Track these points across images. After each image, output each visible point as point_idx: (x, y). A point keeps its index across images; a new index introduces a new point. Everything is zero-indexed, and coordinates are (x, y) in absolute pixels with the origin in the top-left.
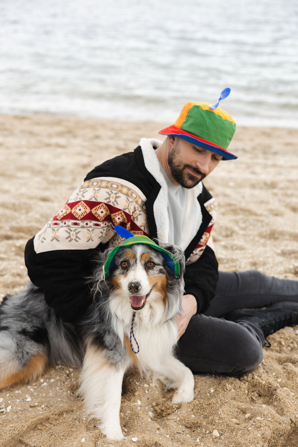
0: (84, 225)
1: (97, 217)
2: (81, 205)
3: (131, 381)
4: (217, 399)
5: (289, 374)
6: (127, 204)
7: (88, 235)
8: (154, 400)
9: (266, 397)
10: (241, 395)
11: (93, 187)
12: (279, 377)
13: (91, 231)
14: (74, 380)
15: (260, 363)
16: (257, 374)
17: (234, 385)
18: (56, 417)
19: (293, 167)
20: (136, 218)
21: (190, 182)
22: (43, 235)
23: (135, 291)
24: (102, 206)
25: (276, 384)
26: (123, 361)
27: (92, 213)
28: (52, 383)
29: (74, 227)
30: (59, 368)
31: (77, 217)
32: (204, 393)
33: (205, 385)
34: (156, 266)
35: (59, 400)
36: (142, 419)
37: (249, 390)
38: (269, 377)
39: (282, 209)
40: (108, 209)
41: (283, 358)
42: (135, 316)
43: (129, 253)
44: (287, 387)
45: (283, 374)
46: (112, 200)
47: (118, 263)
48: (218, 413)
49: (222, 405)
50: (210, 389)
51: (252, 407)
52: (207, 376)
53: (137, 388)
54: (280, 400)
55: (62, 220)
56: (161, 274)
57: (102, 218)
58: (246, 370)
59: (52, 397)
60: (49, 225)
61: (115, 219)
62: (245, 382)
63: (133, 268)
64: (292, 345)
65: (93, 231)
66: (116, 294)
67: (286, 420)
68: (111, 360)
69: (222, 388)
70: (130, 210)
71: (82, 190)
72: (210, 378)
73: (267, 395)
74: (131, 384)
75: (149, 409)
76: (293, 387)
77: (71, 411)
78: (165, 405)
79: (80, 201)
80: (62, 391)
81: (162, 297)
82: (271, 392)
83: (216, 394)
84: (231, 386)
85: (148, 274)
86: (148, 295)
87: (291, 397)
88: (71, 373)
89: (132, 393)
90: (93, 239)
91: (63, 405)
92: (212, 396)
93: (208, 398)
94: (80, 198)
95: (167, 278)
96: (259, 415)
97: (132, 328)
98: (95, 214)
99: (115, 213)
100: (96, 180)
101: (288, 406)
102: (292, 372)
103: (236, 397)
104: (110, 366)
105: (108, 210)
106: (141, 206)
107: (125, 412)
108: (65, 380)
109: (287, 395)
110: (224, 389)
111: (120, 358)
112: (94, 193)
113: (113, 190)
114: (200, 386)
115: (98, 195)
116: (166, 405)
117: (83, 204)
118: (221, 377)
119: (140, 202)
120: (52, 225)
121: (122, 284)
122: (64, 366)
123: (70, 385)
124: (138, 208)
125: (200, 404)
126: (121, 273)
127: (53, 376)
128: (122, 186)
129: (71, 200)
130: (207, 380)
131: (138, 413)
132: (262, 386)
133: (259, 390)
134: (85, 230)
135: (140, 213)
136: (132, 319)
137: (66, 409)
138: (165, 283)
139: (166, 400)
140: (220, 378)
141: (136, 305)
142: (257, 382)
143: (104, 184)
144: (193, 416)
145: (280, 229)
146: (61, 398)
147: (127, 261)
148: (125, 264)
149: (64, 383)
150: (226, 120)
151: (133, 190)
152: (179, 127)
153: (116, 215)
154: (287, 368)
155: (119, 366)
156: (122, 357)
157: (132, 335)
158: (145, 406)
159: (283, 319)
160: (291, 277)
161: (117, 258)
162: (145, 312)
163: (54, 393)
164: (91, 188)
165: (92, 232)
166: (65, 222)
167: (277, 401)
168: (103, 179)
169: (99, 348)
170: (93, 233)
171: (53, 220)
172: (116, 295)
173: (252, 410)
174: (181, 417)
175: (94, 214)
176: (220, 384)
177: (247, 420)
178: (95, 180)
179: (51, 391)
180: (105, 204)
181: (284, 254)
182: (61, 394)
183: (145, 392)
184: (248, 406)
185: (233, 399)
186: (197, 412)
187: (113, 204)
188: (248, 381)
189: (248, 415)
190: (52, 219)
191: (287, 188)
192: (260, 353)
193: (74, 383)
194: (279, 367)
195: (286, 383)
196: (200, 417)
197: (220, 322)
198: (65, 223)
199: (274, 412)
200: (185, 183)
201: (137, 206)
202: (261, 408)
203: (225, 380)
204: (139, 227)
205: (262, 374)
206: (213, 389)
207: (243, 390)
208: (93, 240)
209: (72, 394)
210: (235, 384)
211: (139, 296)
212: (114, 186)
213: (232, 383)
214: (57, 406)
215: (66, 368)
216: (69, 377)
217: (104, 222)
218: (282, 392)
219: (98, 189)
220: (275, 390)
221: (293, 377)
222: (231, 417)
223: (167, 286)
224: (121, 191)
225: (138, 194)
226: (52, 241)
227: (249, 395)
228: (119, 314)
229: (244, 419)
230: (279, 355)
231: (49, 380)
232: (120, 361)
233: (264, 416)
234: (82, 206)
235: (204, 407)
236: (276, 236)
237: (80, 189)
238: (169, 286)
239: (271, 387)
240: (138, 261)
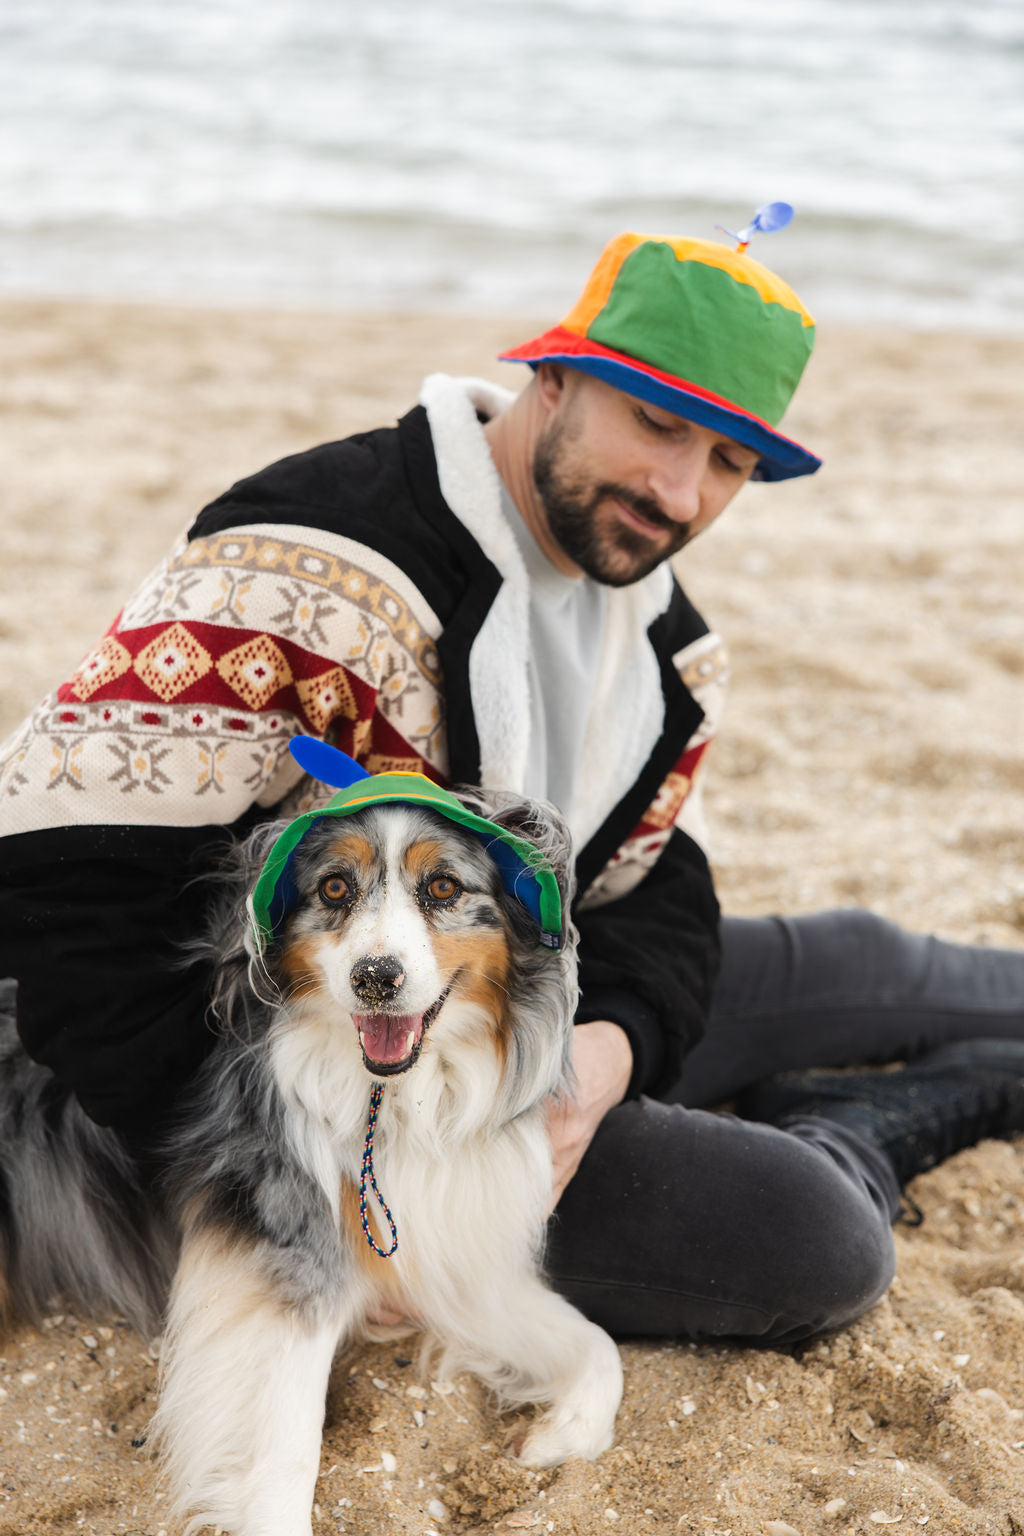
0: (186, 726)
1: (238, 691)
2: (174, 641)
3: (355, 1375)
4: (709, 1441)
5: (998, 1334)
6: (364, 639)
7: (201, 767)
8: (450, 1449)
9: (908, 1431)
10: (807, 1423)
11: (224, 566)
12: (960, 1344)
13: (213, 750)
14: (118, 1373)
15: (881, 1293)
16: (870, 1337)
17: (776, 1384)
18: (45, 1528)
19: (1004, 493)
20: (394, 701)
21: (620, 561)
22: (14, 764)
23: (380, 993)
24: (259, 648)
25: (947, 1377)
26: (332, 1291)
27: (221, 673)
28: (25, 1388)
29: (145, 733)
30: (56, 1327)
31: (157, 688)
32: (654, 1419)
33: (660, 1385)
34: (465, 893)
35: (57, 1457)
36: (400, 1529)
37: (836, 1401)
38: (922, 1349)
39: (964, 663)
40: (285, 661)
41: (975, 1269)
42: (379, 1102)
43: (354, 842)
44: (994, 1387)
45: (976, 1334)
46: (302, 623)
47: (310, 885)
48: (713, 1499)
49: (730, 1467)
50: (678, 1403)
51: (852, 1472)
52: (668, 1347)
53: (379, 1404)
54: (965, 1441)
55: (95, 704)
56: (484, 929)
57: (261, 696)
58: (827, 1324)
59: (29, 1446)
60: (38, 722)
61: (314, 703)
62: (822, 1369)
63: (371, 901)
64: (1008, 1216)
65: (220, 751)
66: (300, 1010)
67: (992, 1523)
68: (286, 1288)
69: (728, 1395)
70: (374, 670)
71: (178, 576)
72: (680, 1356)
73: (913, 1421)
74: (354, 1389)
75: (429, 1488)
76: (1017, 1386)
77: (107, 1502)
78: (491, 1474)
79: (168, 625)
80: (69, 1421)
81: (492, 1021)
82: (928, 1409)
83: (704, 1421)
84: (766, 1387)
85: (431, 927)
86: (430, 1015)
87: (1010, 1427)
88: (105, 1348)
89: (360, 1422)
90: (223, 785)
91: (74, 1478)
92: (688, 1430)
93: (671, 1439)
94: (168, 612)
95: (510, 947)
96: (882, 1503)
97: (368, 1153)
98: (231, 679)
99: (312, 677)
100: (238, 536)
101: (998, 1464)
102: (1011, 1324)
103: (788, 1431)
104: (282, 1312)
105: (285, 664)
106: (419, 653)
107: (330, 1504)
108: (82, 1375)
109: (995, 1420)
110: (737, 1399)
111: (319, 1277)
112: (228, 593)
113: (307, 581)
114: (637, 1390)
115: (244, 599)
116: (494, 1472)
117: (183, 638)
118: (725, 1352)
119: (412, 636)
120: (55, 722)
121: (327, 969)
122: (78, 1318)
123: (101, 1397)
124: (404, 660)
125: (640, 1463)
126: (322, 923)
127: (31, 1360)
128: (345, 566)
129: (131, 617)
130: (666, 1366)
131: (385, 1504)
132: (890, 1383)
133: (878, 1403)
134: (191, 743)
135: (415, 682)
136: (365, 1114)
137: (84, 1497)
138: (502, 965)
139: (495, 1450)
140: (719, 1354)
141: (385, 1056)
142: (870, 1370)
143: (269, 555)
144: (611, 1513)
145: (954, 742)
146: (66, 1452)
147: (343, 875)
148: (336, 888)
149: (76, 1387)
150: (773, 305)
151: (388, 586)
152: (581, 330)
153: (317, 685)
154: (991, 1310)
155: (315, 1311)
156: (328, 1272)
157: (368, 1182)
158: (412, 1476)
159: (971, 1110)
160: (1002, 938)
161: (302, 865)
162: (419, 1086)
163: (37, 1429)
164: (213, 569)
165: (216, 756)
166: (107, 711)
167: (952, 1444)
168: (268, 534)
169: (233, 1239)
170: (221, 757)
171: (56, 699)
172: (301, 1018)
173: (850, 1485)
174: (561, 1520)
175: (227, 681)
176: (720, 1378)
177: (832, 1526)
178: (232, 536)
179: (21, 1424)
180: (274, 638)
181: (970, 844)
182: (67, 1434)
183: (413, 1420)
184: (833, 1468)
185: (772, 1440)
186: (627, 1498)
187: (307, 639)
188: (832, 1366)
189: (834, 1506)
190: (51, 697)
191: (979, 576)
192: (885, 1252)
193: (120, 1386)
194: (959, 1308)
195: (989, 1369)
196: (639, 1516)
197: (719, 1131)
198: (107, 716)
199: (940, 1490)
200: (600, 560)
201: (399, 652)
202: (886, 1476)
203: (741, 1361)
204: (408, 741)
205: (888, 1335)
206: (691, 1400)
207: (812, 1402)
208: (220, 790)
209: (109, 1433)
210: (779, 1379)
211: (395, 1014)
212: (313, 565)
213: (768, 1376)
214: (49, 1486)
215: (84, 1325)
216: (99, 1363)
217: (267, 713)
218: (974, 1406)
219: (245, 573)
220: (946, 1400)
221: (1015, 1347)
222: (767, 1512)
223: (511, 976)
224: (338, 588)
225: (406, 604)
226: (52, 786)
227: (838, 1424)
228: (313, 1093)
229: (821, 1523)
230: (957, 1256)
231: (12, 1378)
232: (320, 1291)
233: (901, 1506)
234: (178, 645)
235: (656, 1476)
236: (937, 770)
237: (169, 572)
238: (518, 976)
239: (928, 1390)
240: (392, 875)
